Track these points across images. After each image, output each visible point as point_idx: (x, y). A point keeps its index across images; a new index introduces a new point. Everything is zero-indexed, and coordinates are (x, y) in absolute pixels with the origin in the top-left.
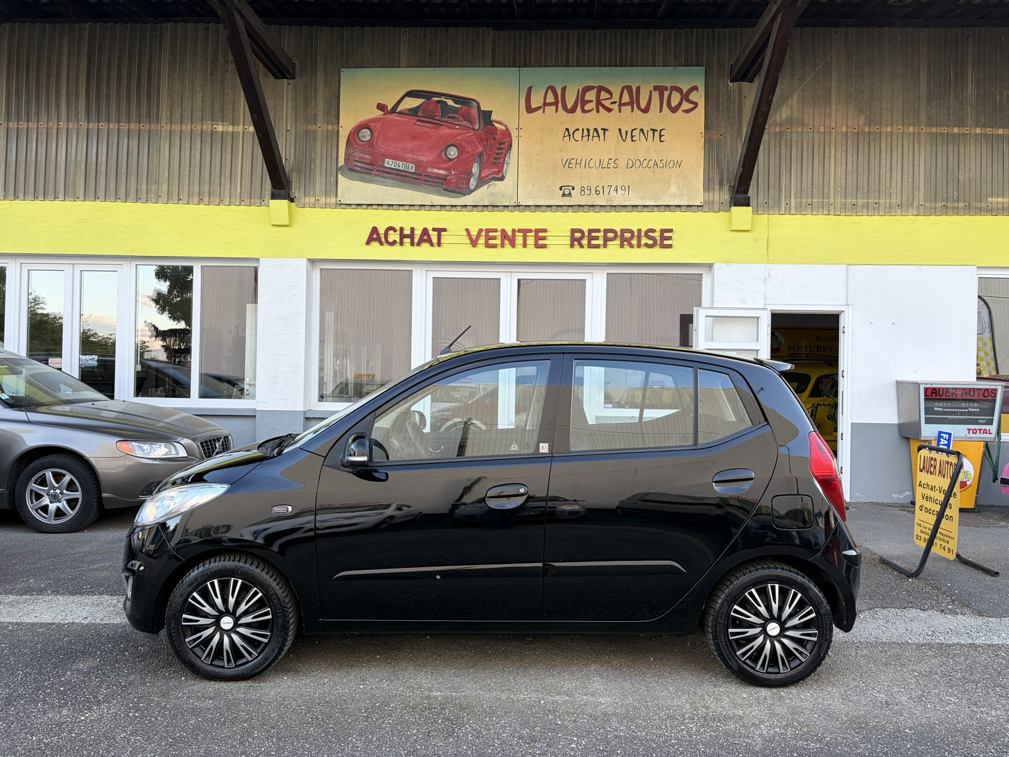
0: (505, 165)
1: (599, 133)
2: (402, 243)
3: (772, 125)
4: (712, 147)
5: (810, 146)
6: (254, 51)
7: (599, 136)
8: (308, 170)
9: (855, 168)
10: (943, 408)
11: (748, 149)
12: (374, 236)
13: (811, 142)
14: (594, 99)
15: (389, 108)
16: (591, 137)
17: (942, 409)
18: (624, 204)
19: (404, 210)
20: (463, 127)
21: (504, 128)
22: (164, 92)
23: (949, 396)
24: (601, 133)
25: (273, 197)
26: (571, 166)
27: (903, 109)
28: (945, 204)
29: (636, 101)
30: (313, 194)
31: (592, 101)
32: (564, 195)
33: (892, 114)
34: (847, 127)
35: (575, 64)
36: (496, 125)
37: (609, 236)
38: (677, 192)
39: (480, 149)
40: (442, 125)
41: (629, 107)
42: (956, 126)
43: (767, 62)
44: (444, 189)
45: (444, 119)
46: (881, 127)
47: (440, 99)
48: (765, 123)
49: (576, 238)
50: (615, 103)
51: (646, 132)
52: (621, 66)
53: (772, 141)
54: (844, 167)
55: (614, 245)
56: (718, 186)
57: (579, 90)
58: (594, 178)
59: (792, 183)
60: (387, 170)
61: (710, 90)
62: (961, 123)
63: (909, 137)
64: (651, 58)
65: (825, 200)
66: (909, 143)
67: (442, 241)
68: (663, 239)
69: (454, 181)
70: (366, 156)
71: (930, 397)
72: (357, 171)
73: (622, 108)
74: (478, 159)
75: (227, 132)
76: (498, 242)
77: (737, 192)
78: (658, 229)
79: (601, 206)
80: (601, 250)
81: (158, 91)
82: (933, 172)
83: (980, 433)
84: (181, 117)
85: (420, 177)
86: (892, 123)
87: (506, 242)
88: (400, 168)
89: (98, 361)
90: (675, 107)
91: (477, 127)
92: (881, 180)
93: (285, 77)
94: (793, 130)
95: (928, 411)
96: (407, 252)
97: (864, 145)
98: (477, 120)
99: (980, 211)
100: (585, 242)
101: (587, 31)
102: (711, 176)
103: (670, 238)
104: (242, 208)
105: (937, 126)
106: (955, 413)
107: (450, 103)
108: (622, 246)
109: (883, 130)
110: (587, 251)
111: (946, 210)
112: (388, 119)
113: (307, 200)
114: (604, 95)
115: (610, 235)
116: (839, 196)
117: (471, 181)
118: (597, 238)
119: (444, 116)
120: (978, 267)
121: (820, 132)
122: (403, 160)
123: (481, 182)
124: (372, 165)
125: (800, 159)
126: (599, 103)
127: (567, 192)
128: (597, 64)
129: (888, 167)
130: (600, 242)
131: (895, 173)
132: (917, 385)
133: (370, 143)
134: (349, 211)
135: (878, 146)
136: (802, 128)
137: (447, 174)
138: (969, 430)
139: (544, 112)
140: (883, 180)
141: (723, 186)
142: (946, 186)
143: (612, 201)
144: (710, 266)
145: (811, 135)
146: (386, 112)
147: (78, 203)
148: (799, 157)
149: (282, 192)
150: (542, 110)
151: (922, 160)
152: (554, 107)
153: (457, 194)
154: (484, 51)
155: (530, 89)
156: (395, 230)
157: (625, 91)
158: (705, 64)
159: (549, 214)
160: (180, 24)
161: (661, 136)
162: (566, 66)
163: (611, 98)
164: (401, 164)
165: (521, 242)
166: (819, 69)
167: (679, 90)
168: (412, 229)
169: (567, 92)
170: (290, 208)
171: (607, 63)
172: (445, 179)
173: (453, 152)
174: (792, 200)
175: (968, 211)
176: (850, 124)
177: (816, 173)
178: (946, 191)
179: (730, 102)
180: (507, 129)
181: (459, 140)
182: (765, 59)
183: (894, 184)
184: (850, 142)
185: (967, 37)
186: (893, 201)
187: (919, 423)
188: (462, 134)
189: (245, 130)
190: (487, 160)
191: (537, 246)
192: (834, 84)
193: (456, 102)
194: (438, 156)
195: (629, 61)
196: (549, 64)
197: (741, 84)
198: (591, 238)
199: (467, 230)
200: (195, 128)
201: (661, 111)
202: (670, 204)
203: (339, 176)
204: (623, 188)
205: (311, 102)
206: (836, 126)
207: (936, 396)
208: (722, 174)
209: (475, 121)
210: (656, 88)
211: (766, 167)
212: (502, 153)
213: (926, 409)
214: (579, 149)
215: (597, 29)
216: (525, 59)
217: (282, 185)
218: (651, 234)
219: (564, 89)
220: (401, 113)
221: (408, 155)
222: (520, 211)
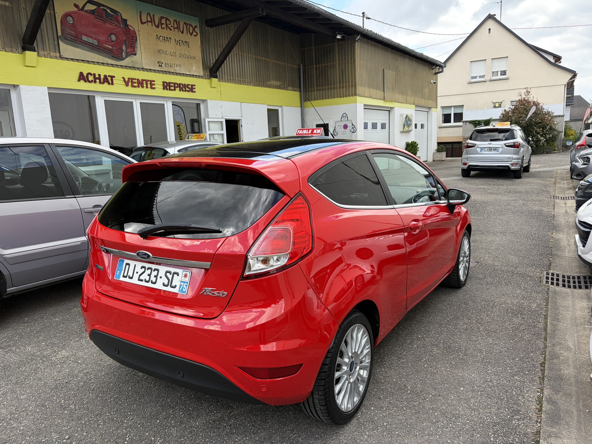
0: (136, 48)
1: (167, 39)
2: (95, 82)
7: (168, 41)
11: (224, 57)
12: (82, 77)
14: (164, 23)
15: (80, 8)
18: (180, 73)
19: (94, 64)
20: (116, 26)
24: (169, 39)
25: (24, 49)
26: (160, 53)
29: (179, 27)
30: (46, 49)
32: (159, 66)
34: (236, 51)
35: (155, 4)
36: (129, 27)
37: (176, 86)
38: (195, 70)
39: (125, 38)
40: (107, 22)
41: (177, 30)
44: (112, 56)
45: (107, 19)
47: (104, 8)
49: (167, 86)
50: (172, 26)
51: (183, 42)
52: (171, 9)
55: (177, 90)
56: (206, 69)
57: (159, 17)
58: (169, 59)
60: (84, 42)
61: (200, 28)
62: (260, 55)
63: (250, 58)
65: (233, 78)
67: (114, 82)
68: (192, 89)
69: (116, 52)
70: (72, 32)
72: (69, 40)
73: (175, 29)
74: (124, 43)
76: (136, 85)
77: (212, 72)
78: (190, 84)
79: (172, 72)
80: (174, 92)
85: (100, 48)
86: (246, 52)
87: (140, 85)
88: (90, 42)
90: (191, 33)
91: (122, 27)
96: (98, 86)
98: (121, 23)
103: (195, 89)
104: (4, 52)
107: (109, 11)
108: (180, 90)
109: (244, 54)
110: (169, 91)
111: (259, 85)
112: (80, 13)
113: (43, 52)
116: (237, 77)
117: (123, 54)
118: (172, 86)
120: (267, 105)
122: (91, 37)
123: (127, 55)
124: (76, 38)
126: (167, 25)
128: (163, 6)
130: (173, 88)
133: (73, 25)
134: (66, 62)
137: (112, 48)
142: (259, 77)
143: (176, 71)
144: (205, 101)
149: (32, 47)
150: (146, 24)
152: (151, 24)
153: (118, 60)
155: (141, 12)
156: (91, 74)
158: (198, 17)
159: (154, 74)
161: (188, 45)
162: (152, 4)
163: (170, 24)
164: (90, 40)
165: (145, 86)
167: (192, 26)
168: (99, 75)
169: (155, 17)
170: (37, 57)
171: (167, 7)
172: (112, 51)
173: (113, 38)
174: (225, 77)
175: (263, 86)
179: (206, 34)
180: (134, 30)
181: (116, 32)
183: (248, 72)
186: (248, 80)
188: (116, 29)
190: (128, 44)
191: (151, 88)
193: (111, 11)
194: (107, 38)
195: (174, 8)
197: (208, 28)
198: (170, 86)
199: (123, 78)
201: (187, 34)
202: (193, 74)
203: (60, 41)
204: (179, 66)
208: (206, 64)
212: (134, 42)
214: (162, 45)
218: (188, 86)
219: (153, 15)
220: (86, 11)
221: (94, 36)
222: (143, 71)
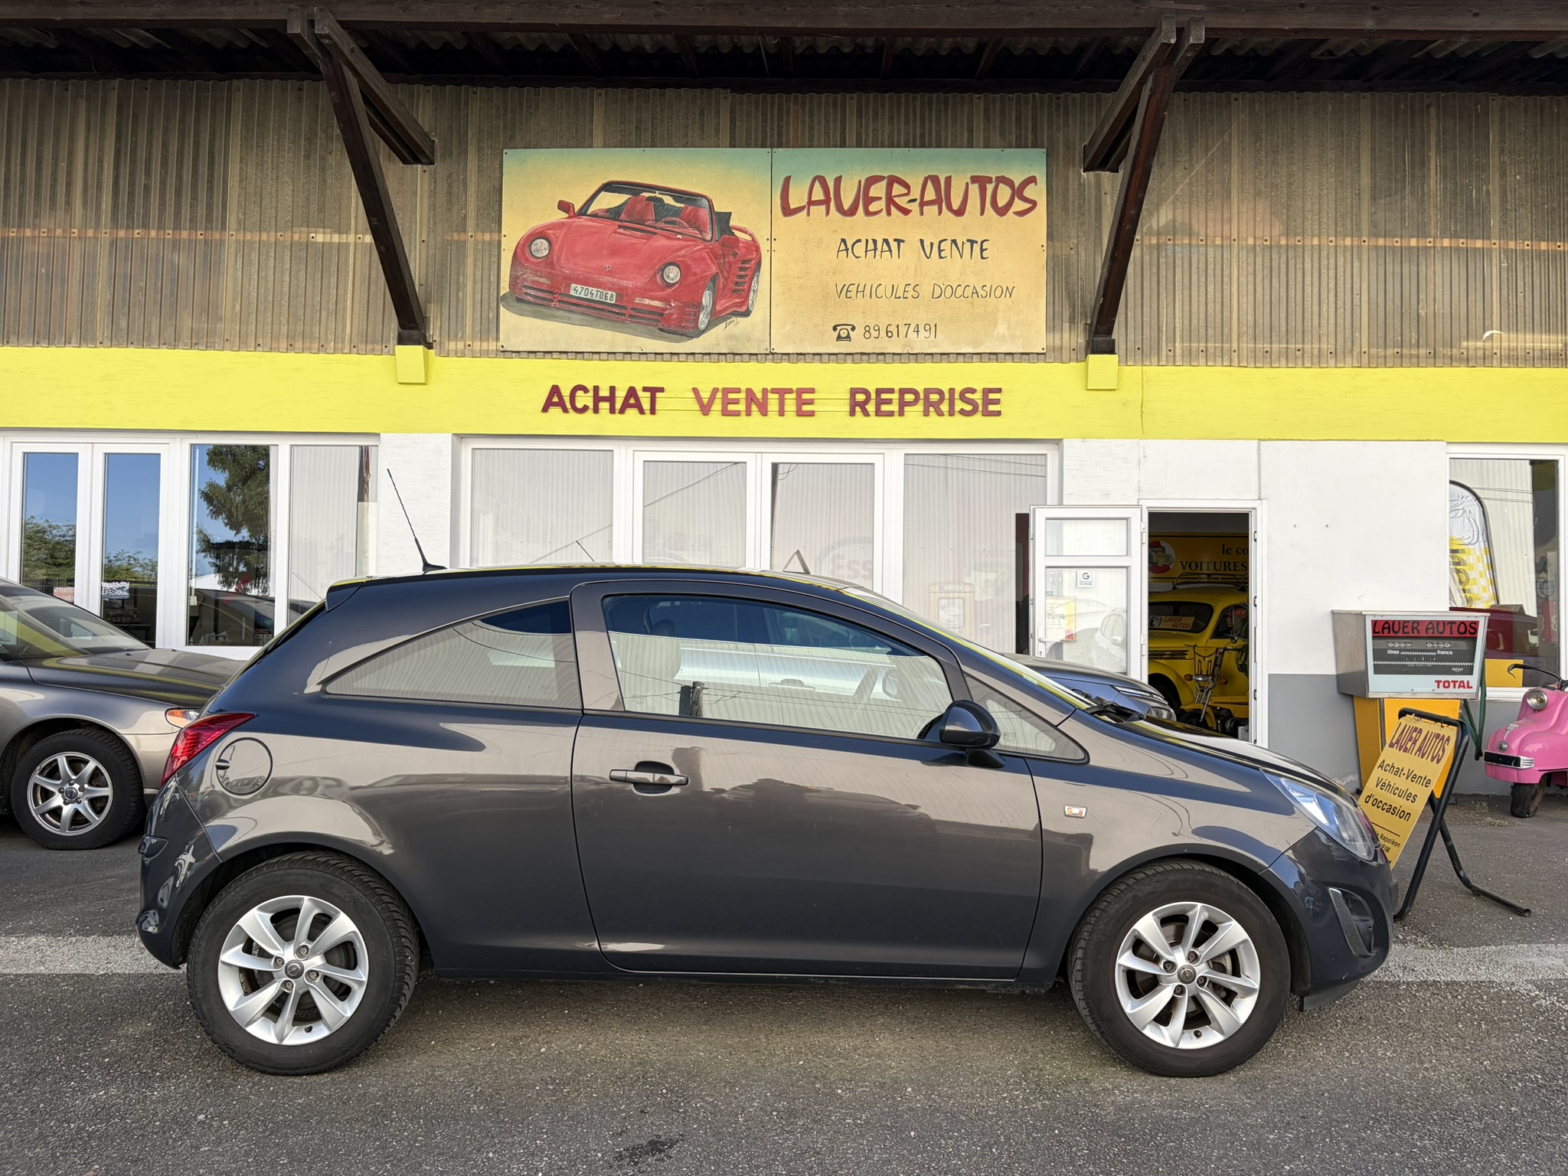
0: (752, 293)
1: (893, 245)
2: (596, 410)
3: (1146, 234)
4: (1058, 269)
5: (1202, 266)
6: (372, 124)
7: (890, 251)
8: (453, 300)
9: (1267, 298)
10: (1401, 650)
11: (1110, 270)
12: (554, 399)
13: (1203, 260)
14: (883, 195)
15: (577, 209)
16: (878, 252)
17: (1398, 652)
18: (929, 352)
19: (600, 360)
20: (688, 238)
21: (750, 239)
22: (233, 182)
23: (1408, 633)
25: (402, 341)
26: (849, 294)
27: (1336, 212)
28: (1399, 351)
29: (946, 198)
30: (462, 336)
31: (880, 198)
32: (839, 338)
33: (1319, 219)
34: (1255, 237)
35: (855, 144)
36: (737, 233)
37: (907, 398)
38: (1007, 334)
39: (714, 269)
40: (656, 233)
41: (935, 208)
42: (1413, 237)
43: (1133, 144)
44: (660, 330)
45: (658, 225)
46: (1303, 239)
47: (653, 195)
48: (1134, 232)
49: (859, 402)
50: (916, 200)
51: (960, 245)
52: (923, 146)
53: (1147, 258)
54: (1251, 297)
55: (914, 412)
56: (1068, 325)
57: (860, 181)
58: (883, 312)
59: (1177, 320)
60: (574, 301)
61: (1054, 182)
62: (1421, 232)
63: (1344, 252)
64: (966, 136)
65: (1225, 345)
66: (1344, 262)
67: (657, 407)
68: (987, 403)
69: (674, 316)
70: (542, 280)
71: (1381, 634)
72: (529, 303)
73: (925, 208)
74: (710, 284)
75: (331, 244)
76: (742, 407)
77: (1097, 333)
78: (979, 388)
79: (894, 354)
80: (896, 418)
81: (225, 182)
82: (1381, 304)
83: (1454, 687)
84: (260, 221)
85: (623, 311)
86: (1320, 232)
87: (754, 408)
88: (594, 298)
89: (130, 590)
90: (1003, 207)
91: (708, 237)
92: (1306, 315)
93: (417, 161)
94: (1177, 242)
95: (1378, 654)
96: (605, 422)
97: (1279, 264)
98: (709, 226)
99: (1451, 361)
100: (871, 407)
101: (871, 95)
102: (1056, 310)
103: (997, 402)
104: (354, 357)
105: (1385, 237)
106: (1419, 658)
107: (668, 200)
108: (926, 413)
109: (1308, 242)
110: (873, 419)
111: (1400, 360)
112: (575, 224)
113: (452, 345)
114: (897, 189)
115: (909, 397)
116: (1245, 339)
117: (701, 317)
118: (889, 402)
119: (659, 220)
120: (1448, 443)
121: (1215, 245)
122: (598, 285)
123: (716, 318)
124: (552, 293)
125: (1188, 284)
126: (890, 200)
127: (844, 334)
128: (886, 144)
129: (1316, 297)
130: (894, 407)
131: (1326, 305)
132: (1360, 616)
133: (548, 261)
134: (516, 362)
135: (1299, 266)
136: (1190, 240)
137: (664, 306)
138: (1438, 682)
139: (808, 214)
140: (1308, 316)
141: (1074, 323)
142: (1399, 324)
143: (912, 348)
144: (1058, 442)
145: (1202, 250)
146: (572, 214)
147: (101, 351)
148: (1186, 281)
149: (415, 333)
150: (805, 211)
151: (1365, 286)
152: (823, 207)
153: (679, 337)
154: (719, 123)
155: (787, 180)
156: (586, 390)
157: (929, 184)
158: (1046, 144)
159: (816, 367)
160: (258, 81)
161: (982, 250)
162: (841, 147)
163: (908, 194)
164: (594, 292)
165: (777, 408)
166: (1213, 153)
167: (1009, 183)
168: (613, 389)
169: (842, 184)
170: (426, 357)
171: (902, 142)
172: (662, 315)
173: (673, 274)
174: (1177, 345)
175: (1433, 360)
176: (1259, 234)
177: (1211, 306)
178: (1399, 332)
179: (1084, 201)
180: (754, 240)
181: (683, 256)
182: (1132, 140)
183: (1324, 322)
184: (1259, 260)
185: (1429, 106)
186: (1324, 346)
187: (1365, 673)
188: (686, 246)
189: (358, 241)
190: (724, 286)
191: (800, 413)
192: (1235, 176)
193: (676, 199)
194: (650, 280)
195: (934, 139)
196: (815, 143)
197: (1099, 175)
198: (880, 402)
199: (695, 391)
200: (282, 238)
201: (982, 213)
202: (996, 351)
203: (502, 309)
204: (928, 327)
205: (458, 199)
206: (1238, 237)
207: (1389, 632)
208: (1073, 307)
209: (705, 227)
210: (974, 179)
211: (1139, 296)
212: (747, 275)
213: (1375, 651)
214: (862, 269)
215: (886, 92)
216: (780, 135)
217: (416, 324)
218: (968, 395)
219: (838, 181)
220: (595, 215)
221: (606, 279)
222: (773, 361)
